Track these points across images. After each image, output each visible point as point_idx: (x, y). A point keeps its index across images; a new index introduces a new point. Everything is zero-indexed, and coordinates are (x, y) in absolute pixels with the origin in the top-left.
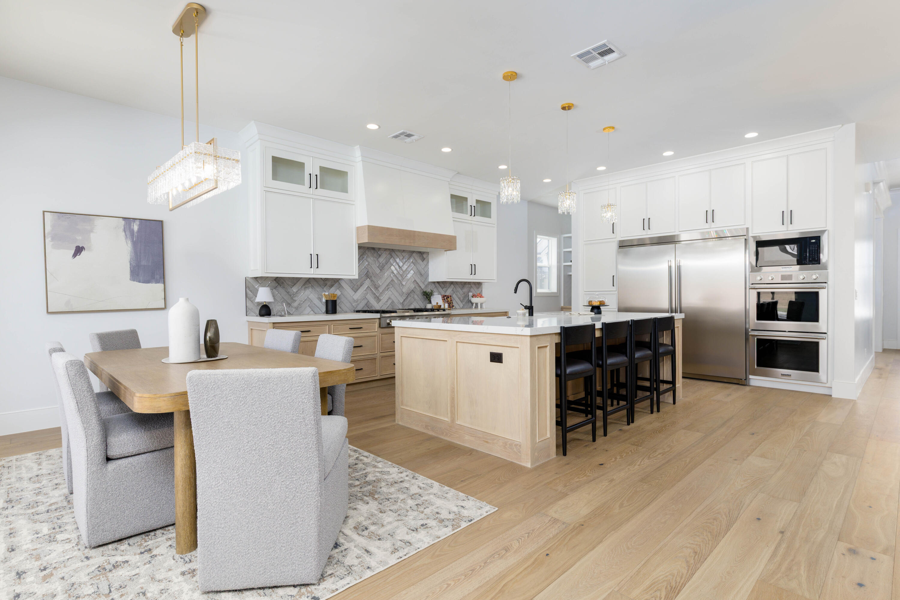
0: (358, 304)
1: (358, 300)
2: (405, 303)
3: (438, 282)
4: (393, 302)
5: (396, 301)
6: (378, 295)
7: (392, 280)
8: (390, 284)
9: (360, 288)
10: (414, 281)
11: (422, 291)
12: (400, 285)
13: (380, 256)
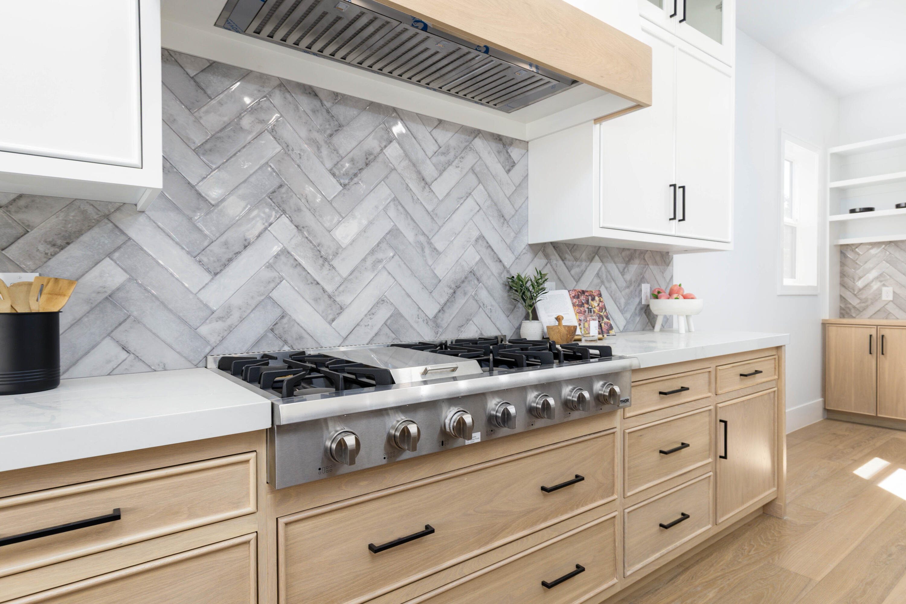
0: (230, 329)
1: (228, 311)
2: (446, 319)
3: (555, 245)
4: (397, 315)
5: (408, 312)
6: (329, 288)
7: (394, 232)
8: (384, 245)
9: (238, 253)
10: (477, 240)
11: (505, 275)
12: (427, 251)
13: (340, 127)
